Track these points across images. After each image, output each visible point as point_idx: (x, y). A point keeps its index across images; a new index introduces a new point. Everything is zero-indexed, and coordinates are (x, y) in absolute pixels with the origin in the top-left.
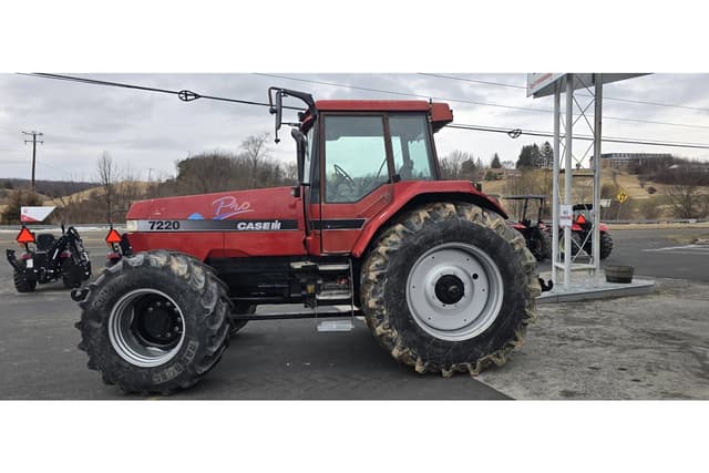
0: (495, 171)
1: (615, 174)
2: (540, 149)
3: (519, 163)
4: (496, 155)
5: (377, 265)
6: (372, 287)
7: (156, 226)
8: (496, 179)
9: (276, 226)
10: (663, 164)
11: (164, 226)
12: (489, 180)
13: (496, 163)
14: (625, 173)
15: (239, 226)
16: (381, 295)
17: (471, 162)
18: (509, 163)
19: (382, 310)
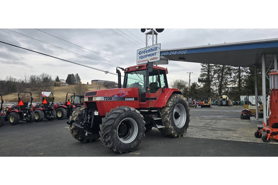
0: (57, 83)
1: (100, 87)
2: (75, 76)
3: (67, 80)
4: (58, 76)
5: (168, 110)
6: (168, 115)
7: (106, 99)
8: (58, 86)
9: (133, 99)
10: (113, 85)
11: (108, 99)
12: (55, 86)
13: (57, 79)
14: (103, 87)
15: (126, 100)
16: (170, 117)
17: (47, 78)
18: (63, 80)
19: (170, 121)
